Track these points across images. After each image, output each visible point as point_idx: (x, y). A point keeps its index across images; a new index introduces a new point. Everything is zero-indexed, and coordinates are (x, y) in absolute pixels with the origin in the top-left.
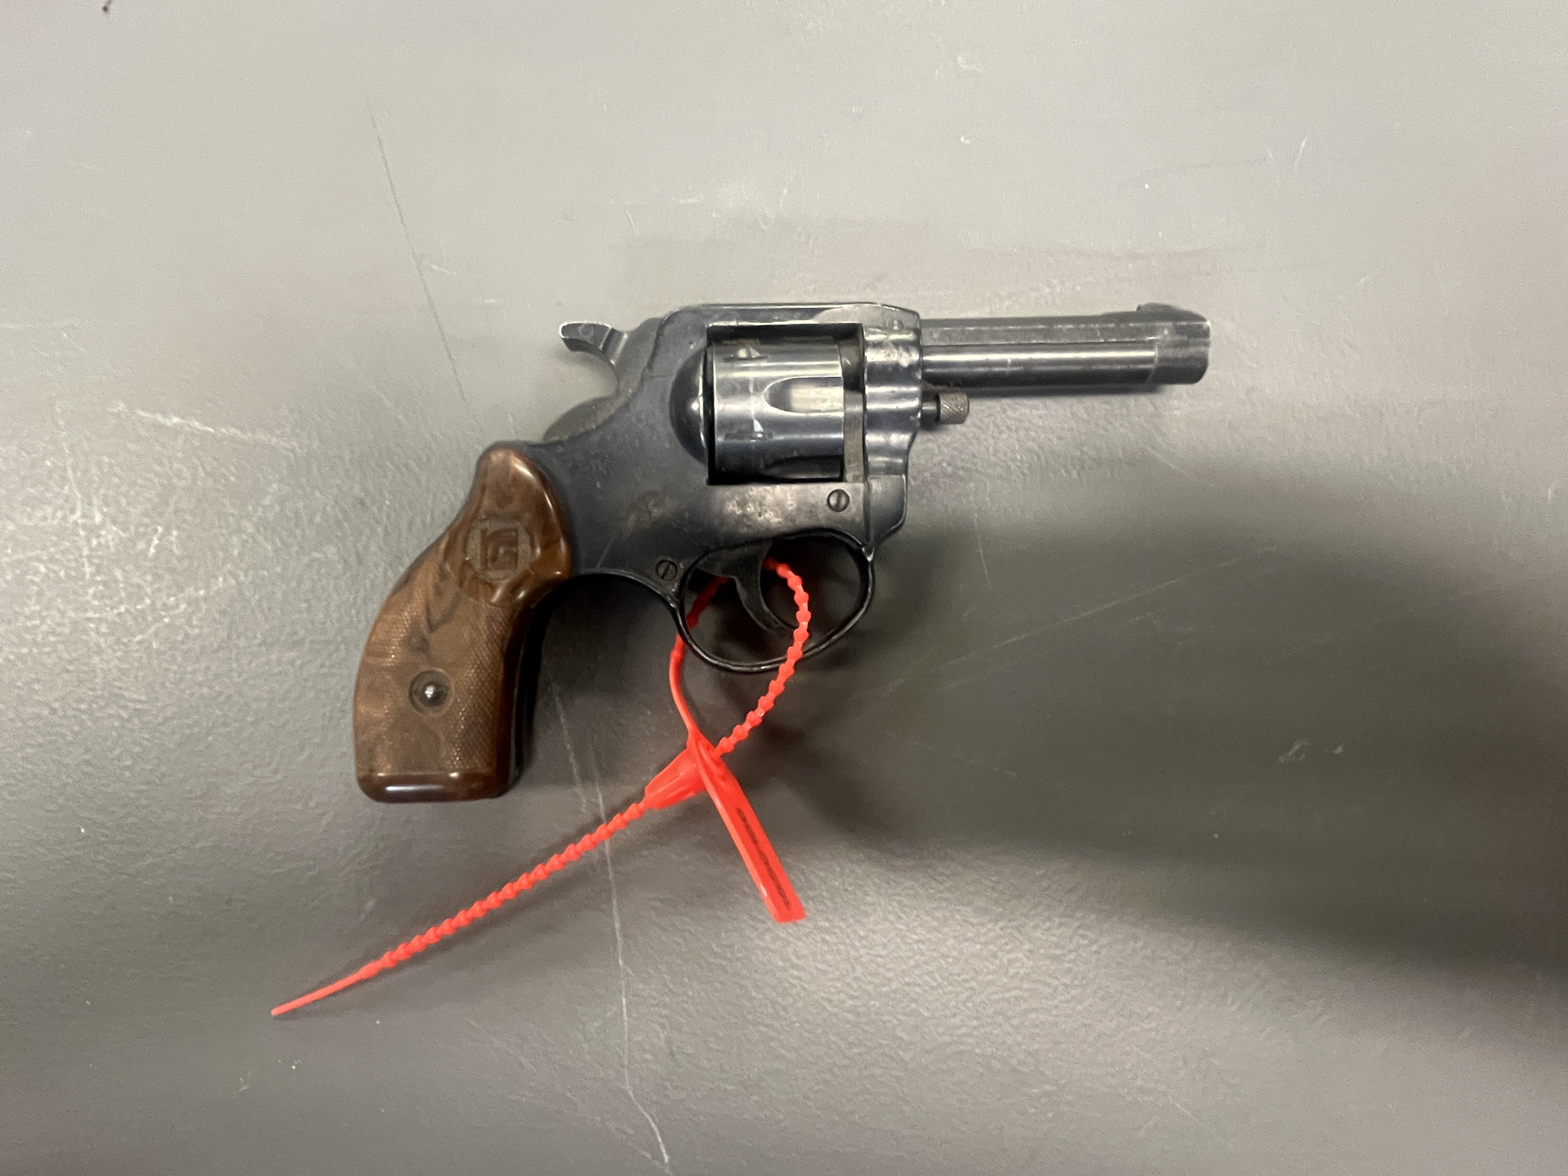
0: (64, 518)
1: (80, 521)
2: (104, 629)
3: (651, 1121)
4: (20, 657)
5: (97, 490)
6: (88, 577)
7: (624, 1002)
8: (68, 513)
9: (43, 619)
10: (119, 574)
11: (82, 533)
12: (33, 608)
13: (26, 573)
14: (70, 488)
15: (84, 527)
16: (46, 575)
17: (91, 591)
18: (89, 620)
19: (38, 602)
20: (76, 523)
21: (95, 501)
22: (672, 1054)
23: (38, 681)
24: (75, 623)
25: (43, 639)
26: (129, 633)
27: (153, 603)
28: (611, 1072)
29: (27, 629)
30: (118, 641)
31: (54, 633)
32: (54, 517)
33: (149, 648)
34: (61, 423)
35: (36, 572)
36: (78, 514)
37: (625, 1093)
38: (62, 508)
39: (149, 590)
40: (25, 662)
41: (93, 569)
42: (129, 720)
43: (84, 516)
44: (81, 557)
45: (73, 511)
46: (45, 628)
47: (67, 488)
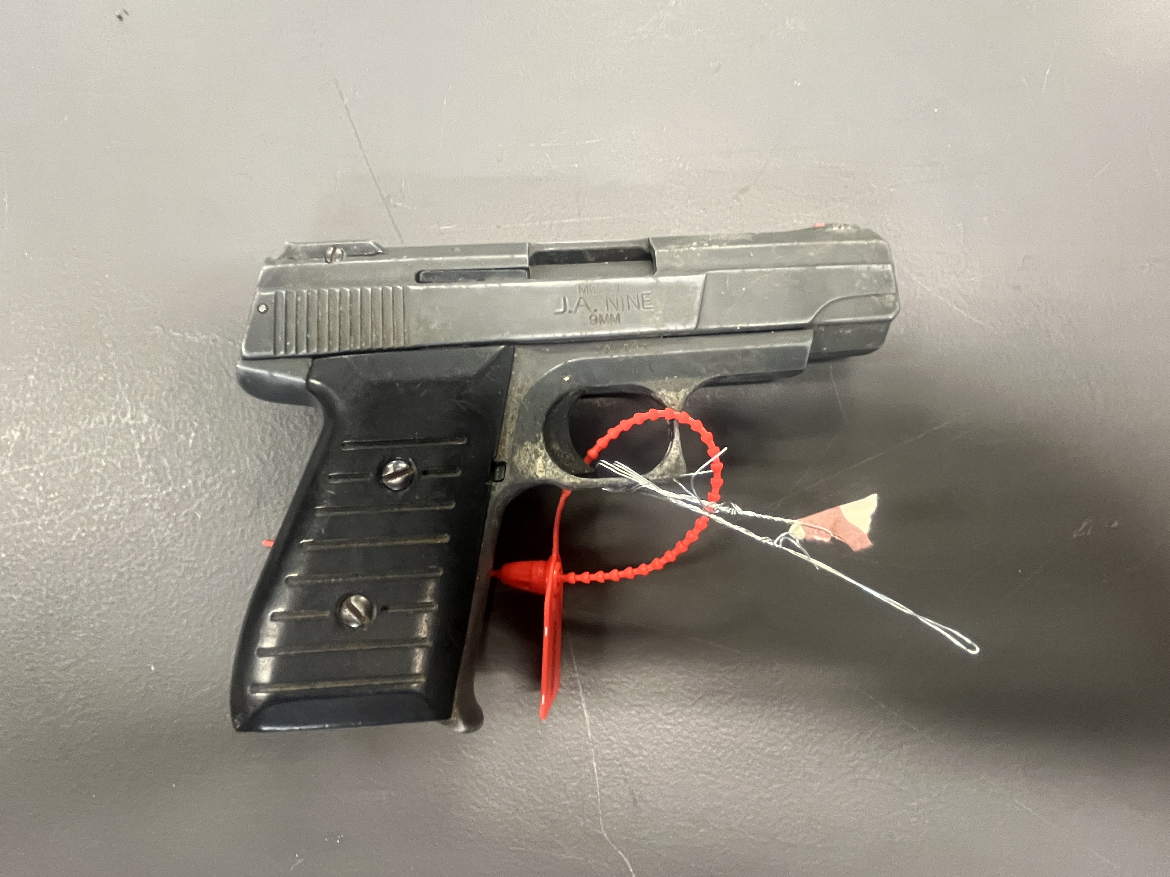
0: (118, 421)
1: (131, 422)
2: (156, 506)
3: (623, 856)
4: (92, 534)
5: (142, 397)
6: (140, 466)
7: (595, 764)
8: (120, 417)
9: (107, 503)
10: (165, 462)
11: (133, 431)
12: (98, 495)
13: (90, 467)
14: (121, 397)
15: (134, 426)
16: (105, 467)
17: (144, 477)
18: (145, 500)
19: (101, 490)
20: (127, 424)
21: (142, 406)
22: (635, 802)
23: (106, 552)
24: (133, 504)
25: (108, 518)
26: (176, 507)
27: (195, 482)
28: (588, 821)
29: (95, 512)
30: (169, 515)
31: (117, 514)
32: (109, 421)
33: (195, 517)
34: (109, 345)
35: (98, 465)
36: (129, 416)
37: (601, 836)
38: (115, 413)
39: (190, 473)
40: (95, 538)
41: (145, 459)
42: (183, 576)
43: (133, 418)
44: (134, 450)
45: (124, 415)
46: (109, 509)
47: (118, 396)
